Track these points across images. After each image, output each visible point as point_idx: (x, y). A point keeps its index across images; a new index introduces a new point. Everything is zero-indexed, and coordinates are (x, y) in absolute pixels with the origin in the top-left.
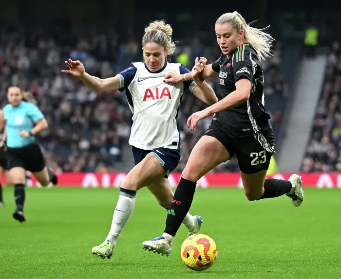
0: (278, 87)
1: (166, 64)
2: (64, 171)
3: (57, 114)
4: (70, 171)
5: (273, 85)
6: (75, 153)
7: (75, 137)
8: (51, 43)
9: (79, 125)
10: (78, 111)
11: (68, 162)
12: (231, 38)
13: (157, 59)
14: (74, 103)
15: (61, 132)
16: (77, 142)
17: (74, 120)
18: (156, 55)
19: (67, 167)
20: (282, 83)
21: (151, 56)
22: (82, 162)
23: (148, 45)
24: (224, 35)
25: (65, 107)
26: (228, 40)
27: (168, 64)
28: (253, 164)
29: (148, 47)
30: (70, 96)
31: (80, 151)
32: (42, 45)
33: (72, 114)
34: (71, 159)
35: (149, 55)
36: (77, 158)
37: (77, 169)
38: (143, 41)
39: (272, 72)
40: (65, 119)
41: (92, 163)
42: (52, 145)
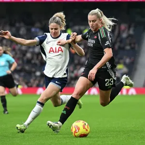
0: (132, 45)
1: (61, 34)
2: (28, 87)
3: (25, 59)
4: (31, 87)
5: (130, 44)
6: (34, 78)
7: (33, 70)
8: (22, 24)
9: (35, 64)
10: (35, 57)
11: (30, 82)
12: (96, 22)
13: (56, 31)
14: (33, 53)
15: (27, 68)
16: (35, 72)
17: (33, 62)
18: (56, 29)
19: (30, 85)
20: (134, 44)
21: (53, 30)
22: (37, 82)
23: (52, 24)
24: (93, 21)
25: (29, 55)
26: (95, 23)
27: (62, 34)
28: (106, 85)
29: (52, 25)
30: (31, 50)
31: (36, 77)
32: (17, 25)
33: (32, 58)
34: (32, 81)
35: (52, 29)
36: (35, 80)
37: (35, 85)
38: (50, 22)
39: (130, 38)
40: (29, 61)
41: (42, 83)
42: (22, 74)
